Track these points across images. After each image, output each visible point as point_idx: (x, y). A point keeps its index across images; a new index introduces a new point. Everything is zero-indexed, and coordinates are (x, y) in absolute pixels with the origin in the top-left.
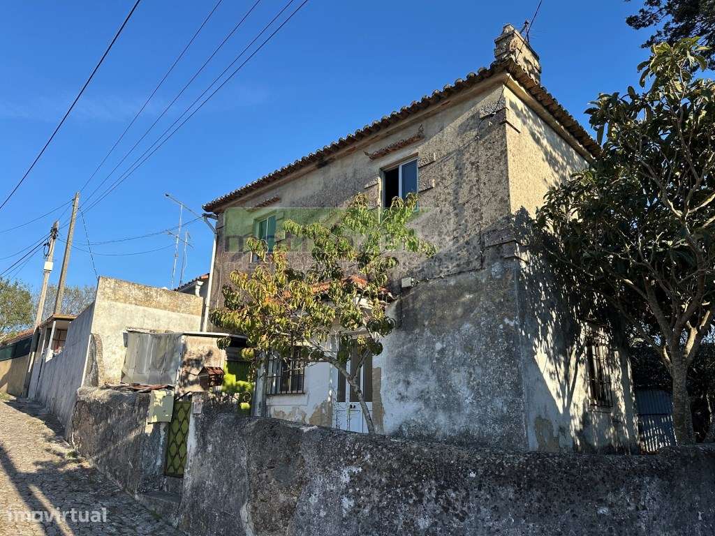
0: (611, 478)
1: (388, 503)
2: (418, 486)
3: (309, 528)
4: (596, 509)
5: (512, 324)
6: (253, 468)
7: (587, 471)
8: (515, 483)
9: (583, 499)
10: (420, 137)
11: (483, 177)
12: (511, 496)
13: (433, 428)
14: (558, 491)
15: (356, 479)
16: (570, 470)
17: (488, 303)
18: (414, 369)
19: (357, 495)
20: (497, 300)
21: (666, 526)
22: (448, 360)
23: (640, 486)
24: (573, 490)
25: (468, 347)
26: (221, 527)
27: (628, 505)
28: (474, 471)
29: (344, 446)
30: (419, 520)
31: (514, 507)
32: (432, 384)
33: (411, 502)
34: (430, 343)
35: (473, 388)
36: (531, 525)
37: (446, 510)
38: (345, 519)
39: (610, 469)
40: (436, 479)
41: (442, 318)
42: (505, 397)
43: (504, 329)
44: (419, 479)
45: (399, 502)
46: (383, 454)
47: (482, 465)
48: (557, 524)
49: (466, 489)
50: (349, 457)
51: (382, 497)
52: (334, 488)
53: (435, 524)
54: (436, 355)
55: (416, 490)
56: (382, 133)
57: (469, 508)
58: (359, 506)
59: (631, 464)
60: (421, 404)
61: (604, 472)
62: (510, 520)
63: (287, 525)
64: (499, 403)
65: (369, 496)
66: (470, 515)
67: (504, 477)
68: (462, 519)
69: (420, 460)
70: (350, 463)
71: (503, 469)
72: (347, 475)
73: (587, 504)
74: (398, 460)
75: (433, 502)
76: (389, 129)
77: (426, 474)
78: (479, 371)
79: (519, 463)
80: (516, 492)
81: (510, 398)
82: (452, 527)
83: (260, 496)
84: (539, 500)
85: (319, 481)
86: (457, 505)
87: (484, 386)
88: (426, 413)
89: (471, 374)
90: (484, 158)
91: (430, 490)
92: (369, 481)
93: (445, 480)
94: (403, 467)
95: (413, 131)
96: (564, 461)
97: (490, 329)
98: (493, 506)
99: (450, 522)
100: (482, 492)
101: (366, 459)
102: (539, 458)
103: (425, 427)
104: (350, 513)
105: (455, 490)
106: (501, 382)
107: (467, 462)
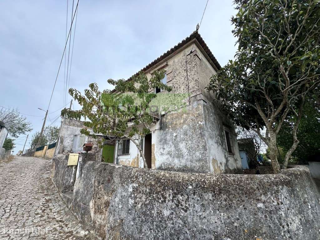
0: (262, 187)
1: (150, 202)
2: (163, 193)
3: (114, 213)
4: (256, 205)
5: (202, 124)
6: (96, 184)
7: (249, 184)
8: (212, 191)
9: (249, 199)
10: (167, 65)
11: (189, 74)
12: (211, 198)
13: (173, 165)
14: (235, 195)
15: (135, 190)
16: (240, 183)
17: (193, 117)
18: (166, 144)
19: (135, 198)
20: (196, 116)
21: (295, 213)
22: (178, 139)
23: (277, 191)
24: (243, 194)
25: (185, 134)
26: (83, 210)
27: (273, 202)
28: (191, 185)
29: (131, 174)
30: (164, 211)
31: (212, 204)
32: (173, 149)
33: (160, 201)
34: (172, 134)
35: (188, 149)
36: (222, 214)
37: (177, 206)
38: (129, 210)
39: (260, 182)
40: (173, 190)
41: (176, 124)
42: (200, 151)
43: (199, 126)
44: (164, 190)
45: (154, 202)
46: (148, 178)
47: (195, 182)
48: (236, 213)
49: (187, 195)
50: (133, 179)
51: (146, 198)
52: (126, 194)
53: (172, 213)
54: (174, 138)
55: (163, 195)
56: (155, 66)
57: (189, 205)
58: (136, 203)
59: (270, 179)
60: (169, 156)
61: (257, 184)
62: (211, 211)
63: (106, 211)
64: (198, 154)
65: (140, 198)
66: (190, 208)
67: (207, 188)
68: (186, 211)
69: (164, 180)
70: (133, 182)
71: (205, 184)
72: (131, 188)
73: (251, 202)
74: (154, 180)
75: (171, 201)
76: (157, 64)
77: (168, 187)
78: (190, 142)
79: (214, 180)
80: (213, 196)
81: (202, 152)
82: (181, 215)
83: (98, 196)
84: (225, 200)
85: (119, 191)
86: (183, 203)
87: (192, 148)
88: (171, 159)
89: (187, 144)
90: (189, 67)
91: (170, 195)
92: (141, 190)
93: (177, 190)
94: (157, 184)
95: (165, 64)
96: (236, 179)
97: (194, 126)
98: (202, 204)
99: (180, 213)
100: (196, 196)
101: (140, 180)
102: (223, 177)
103: (170, 164)
104: (132, 207)
105: (182, 195)
106: (198, 146)
107: (187, 181)
